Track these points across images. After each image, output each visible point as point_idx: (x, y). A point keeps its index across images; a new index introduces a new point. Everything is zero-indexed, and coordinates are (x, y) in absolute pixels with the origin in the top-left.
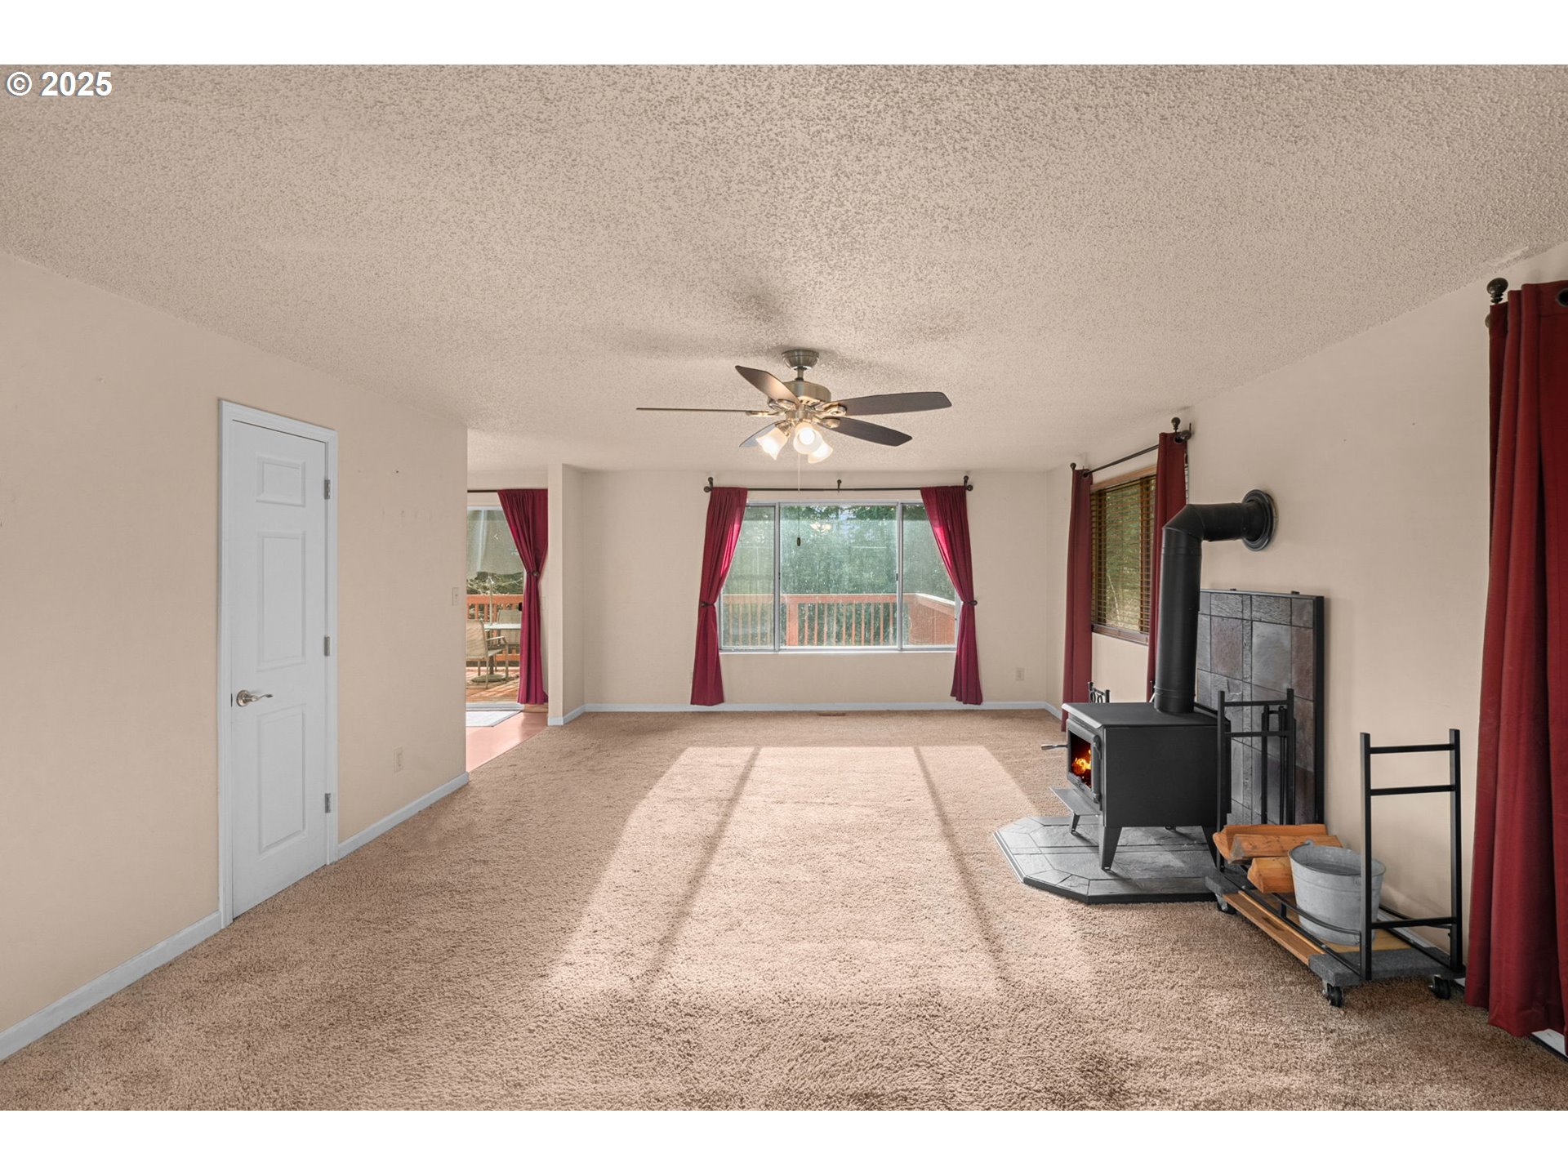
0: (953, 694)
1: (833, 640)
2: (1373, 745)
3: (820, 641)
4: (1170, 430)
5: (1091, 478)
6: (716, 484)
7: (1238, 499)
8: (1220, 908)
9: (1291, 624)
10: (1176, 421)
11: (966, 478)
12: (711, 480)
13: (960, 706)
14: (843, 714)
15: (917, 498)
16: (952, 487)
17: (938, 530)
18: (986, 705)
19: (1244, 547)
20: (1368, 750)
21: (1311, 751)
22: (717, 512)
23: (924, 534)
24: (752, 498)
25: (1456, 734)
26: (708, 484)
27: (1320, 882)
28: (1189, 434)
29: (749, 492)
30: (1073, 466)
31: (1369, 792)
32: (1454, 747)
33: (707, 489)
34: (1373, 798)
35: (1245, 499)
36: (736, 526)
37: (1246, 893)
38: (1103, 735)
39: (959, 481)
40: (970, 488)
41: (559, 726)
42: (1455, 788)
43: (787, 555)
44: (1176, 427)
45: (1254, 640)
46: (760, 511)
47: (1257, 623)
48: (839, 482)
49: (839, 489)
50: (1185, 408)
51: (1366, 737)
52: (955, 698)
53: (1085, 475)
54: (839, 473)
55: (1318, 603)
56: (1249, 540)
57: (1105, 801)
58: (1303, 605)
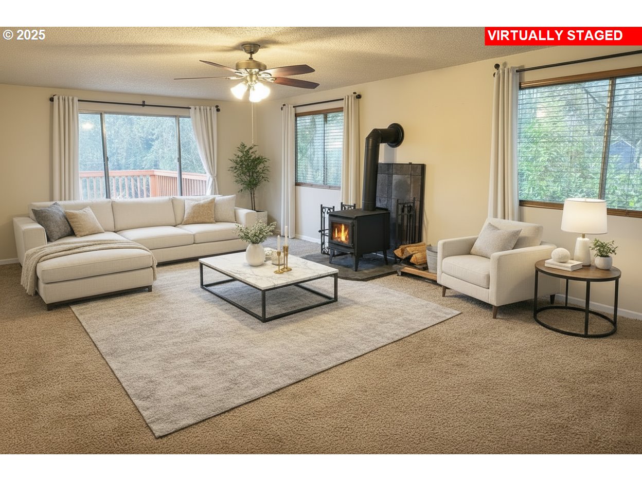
8: (398, 275)
9: (411, 174)
19: (389, 146)
37: (407, 267)
38: (356, 222)
45: (393, 182)
47: (395, 175)
48: (144, 101)
49: (144, 106)
55: (423, 167)
56: (392, 143)
57: (356, 246)
58: (417, 167)
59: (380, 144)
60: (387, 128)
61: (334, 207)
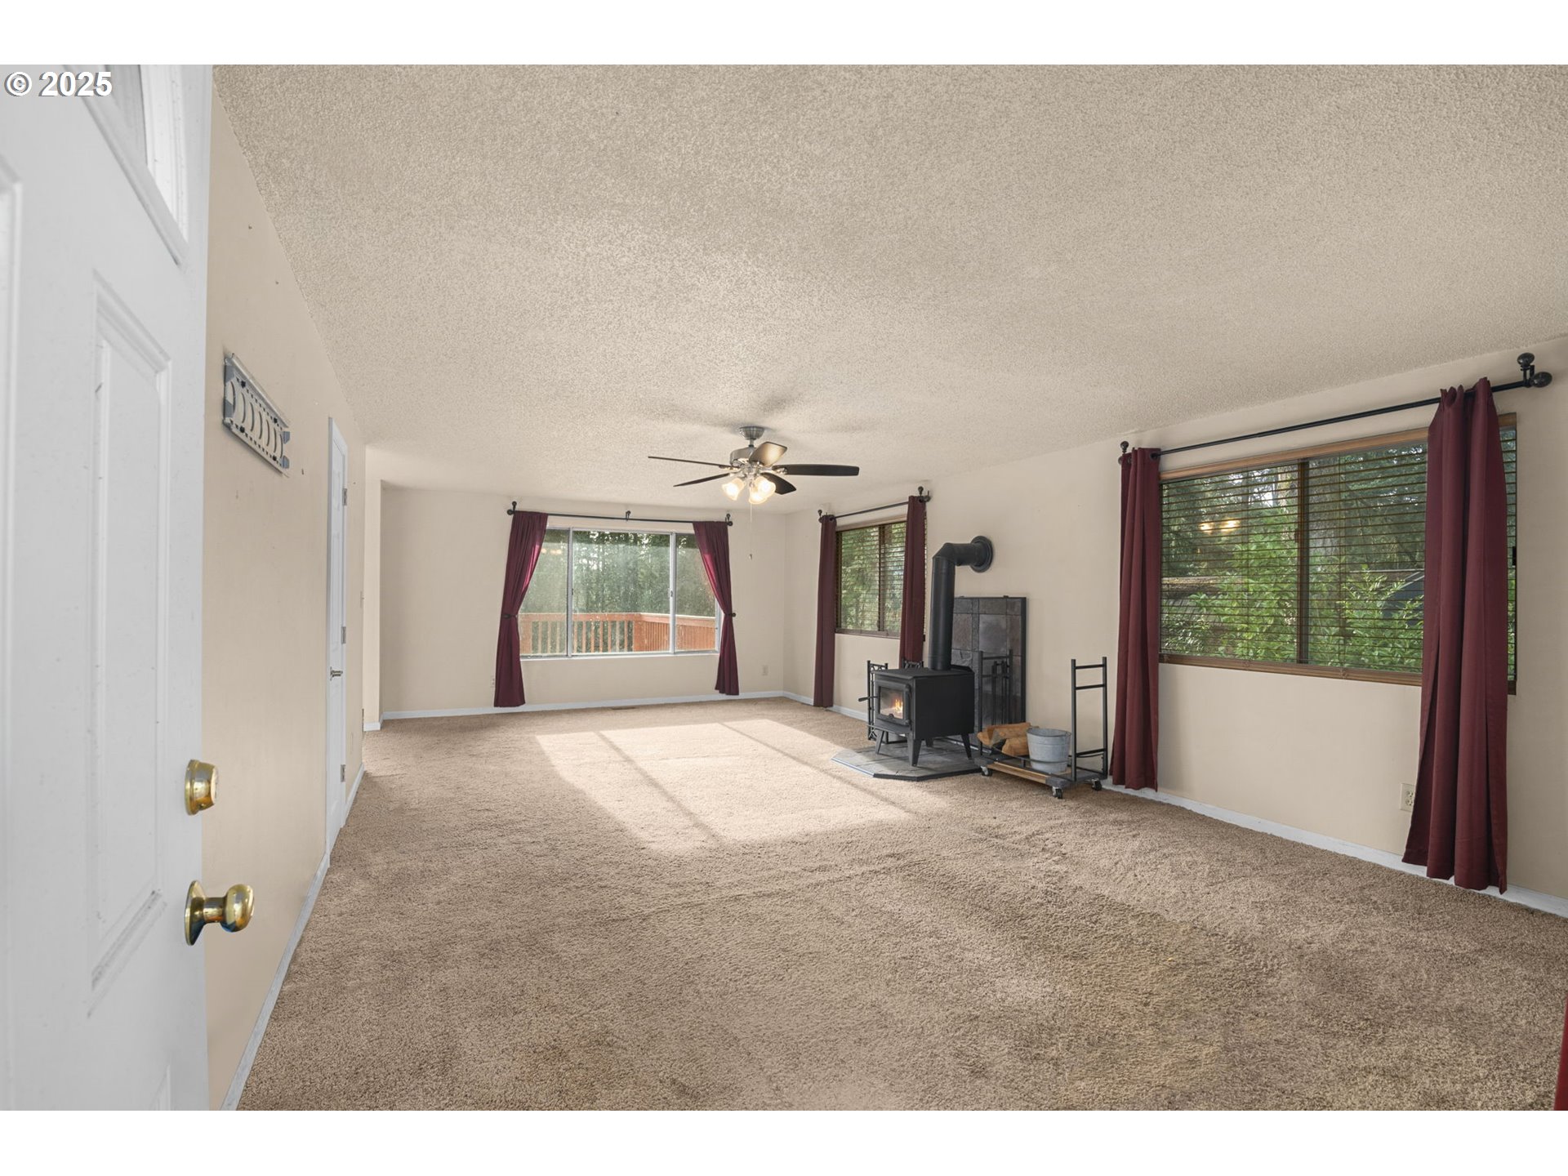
0: (716, 688)
1: (617, 647)
2: (1077, 665)
3: (605, 650)
4: (916, 494)
5: (835, 522)
6: (518, 508)
7: (968, 541)
8: (983, 774)
9: (1006, 614)
10: (921, 489)
11: (728, 516)
12: (514, 504)
13: (724, 697)
14: (633, 708)
15: (690, 529)
16: (717, 522)
17: (707, 557)
18: (742, 695)
19: (972, 570)
20: (1075, 668)
21: (1020, 684)
22: (520, 532)
23: (695, 560)
24: (552, 523)
25: (1105, 659)
26: (511, 507)
27: (1046, 742)
28: (928, 498)
29: (549, 517)
30: (820, 512)
31: (1075, 689)
32: (1104, 666)
33: (509, 512)
34: (1077, 691)
35: (973, 541)
36: (537, 547)
37: (999, 762)
38: (913, 684)
39: (722, 518)
40: (731, 524)
41: (377, 731)
42: (1104, 686)
43: (579, 574)
44: (921, 493)
45: (980, 626)
46: (559, 535)
47: (983, 615)
48: (629, 513)
49: (627, 519)
50: (926, 481)
51: (1074, 661)
52: (718, 691)
53: (831, 519)
54: (627, 505)
55: (1024, 601)
56: (976, 566)
57: (914, 725)
58: (1015, 603)
59: (956, 567)
60: (969, 542)
61: (887, 664)
